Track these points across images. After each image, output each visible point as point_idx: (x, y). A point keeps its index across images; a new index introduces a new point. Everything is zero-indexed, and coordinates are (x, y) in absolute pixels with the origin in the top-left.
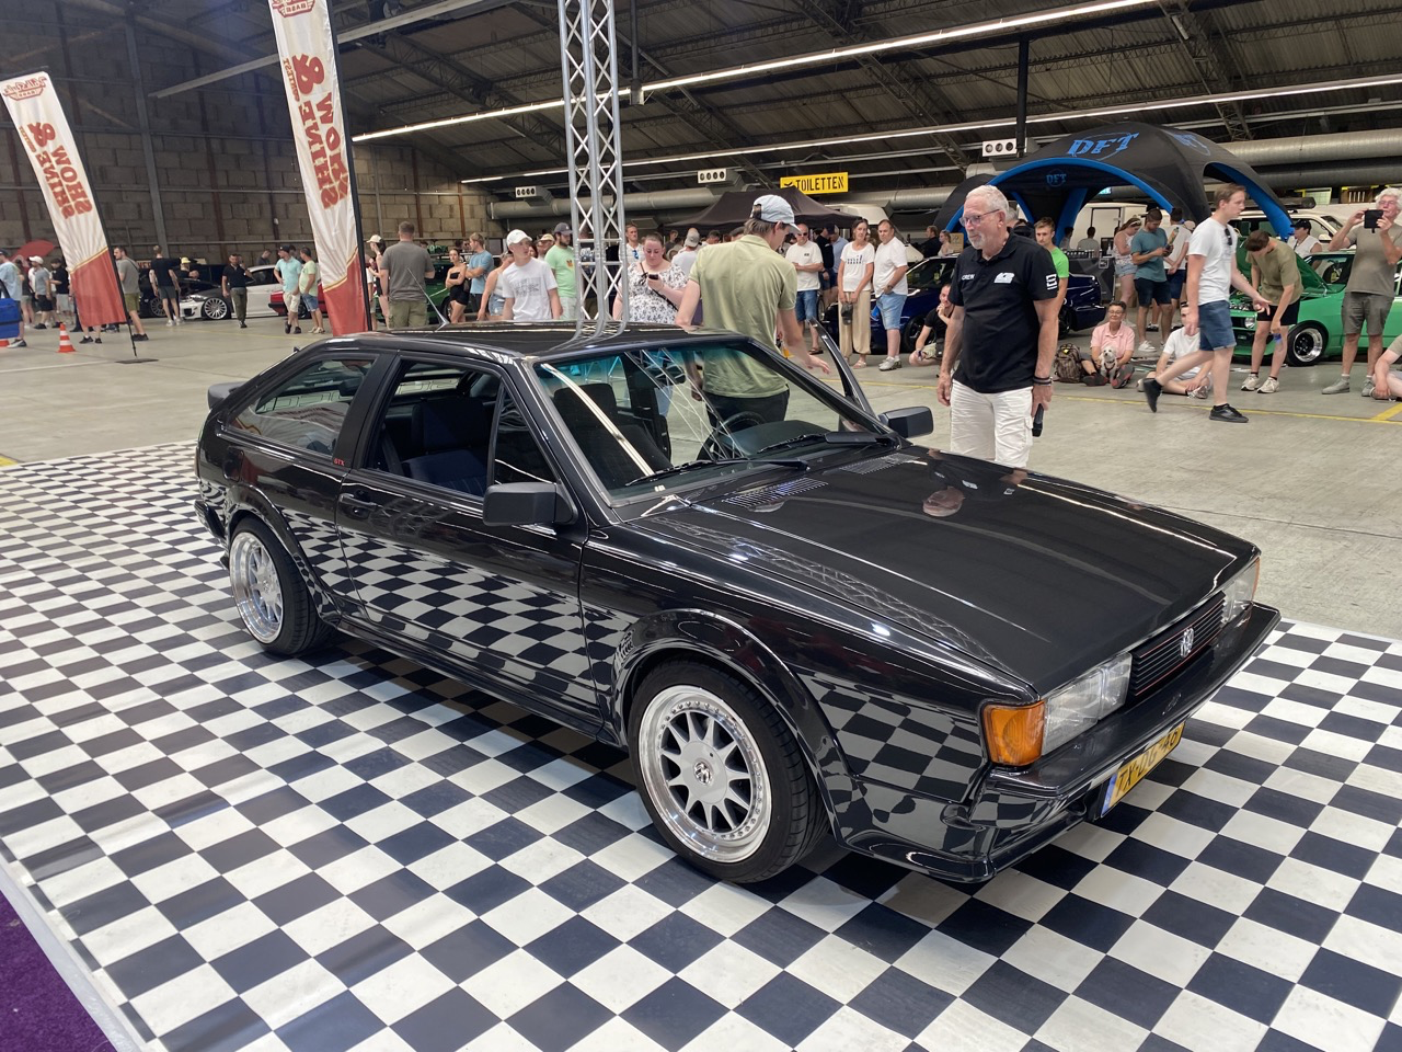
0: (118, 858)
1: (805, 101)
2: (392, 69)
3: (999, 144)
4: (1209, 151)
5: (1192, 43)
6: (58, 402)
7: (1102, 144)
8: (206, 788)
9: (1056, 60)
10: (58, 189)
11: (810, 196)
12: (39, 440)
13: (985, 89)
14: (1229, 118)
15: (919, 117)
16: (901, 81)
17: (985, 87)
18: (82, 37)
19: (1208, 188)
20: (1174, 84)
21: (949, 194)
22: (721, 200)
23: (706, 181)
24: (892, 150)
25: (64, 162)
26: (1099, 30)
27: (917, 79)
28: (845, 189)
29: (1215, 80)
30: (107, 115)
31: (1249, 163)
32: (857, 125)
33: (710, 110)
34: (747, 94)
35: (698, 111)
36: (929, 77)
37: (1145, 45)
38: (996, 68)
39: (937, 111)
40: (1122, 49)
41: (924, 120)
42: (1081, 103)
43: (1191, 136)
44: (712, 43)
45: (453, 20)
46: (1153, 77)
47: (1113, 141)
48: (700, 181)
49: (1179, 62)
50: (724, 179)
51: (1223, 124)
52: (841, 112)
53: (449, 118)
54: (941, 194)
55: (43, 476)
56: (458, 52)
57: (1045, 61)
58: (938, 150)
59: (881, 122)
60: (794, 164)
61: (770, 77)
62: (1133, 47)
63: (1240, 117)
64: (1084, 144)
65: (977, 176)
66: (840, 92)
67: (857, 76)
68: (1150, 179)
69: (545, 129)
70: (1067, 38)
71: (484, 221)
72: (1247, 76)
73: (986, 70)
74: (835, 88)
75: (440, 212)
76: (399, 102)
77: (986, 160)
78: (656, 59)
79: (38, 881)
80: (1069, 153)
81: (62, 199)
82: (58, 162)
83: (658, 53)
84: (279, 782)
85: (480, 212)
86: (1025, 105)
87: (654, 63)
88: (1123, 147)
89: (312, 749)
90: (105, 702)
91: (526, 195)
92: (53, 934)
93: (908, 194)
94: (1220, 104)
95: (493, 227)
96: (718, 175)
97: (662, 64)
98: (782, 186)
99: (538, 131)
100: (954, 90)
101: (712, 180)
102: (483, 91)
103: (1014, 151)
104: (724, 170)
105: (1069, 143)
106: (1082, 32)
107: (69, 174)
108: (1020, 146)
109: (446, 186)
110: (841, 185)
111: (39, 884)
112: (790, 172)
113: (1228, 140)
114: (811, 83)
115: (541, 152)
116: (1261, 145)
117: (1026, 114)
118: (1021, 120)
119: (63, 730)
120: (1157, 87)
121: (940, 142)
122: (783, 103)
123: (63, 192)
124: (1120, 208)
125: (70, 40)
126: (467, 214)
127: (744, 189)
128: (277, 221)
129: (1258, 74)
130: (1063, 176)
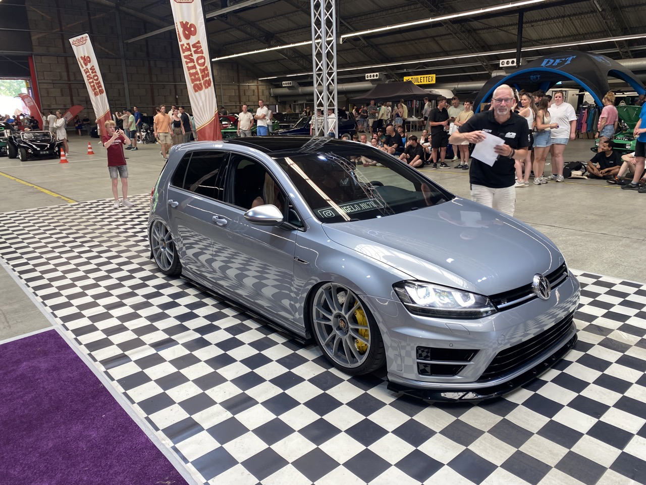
0: (138, 362)
1: (416, 41)
2: (229, 29)
3: (508, 61)
4: (610, 64)
5: (604, 13)
6: (90, 176)
7: (558, 61)
8: (169, 337)
9: (536, 21)
10: (92, 84)
11: (417, 85)
12: (84, 192)
14: (621, 48)
15: (470, 49)
16: (461, 32)
17: (501, 34)
18: (97, 16)
19: (610, 81)
20: (594, 32)
21: (483, 84)
22: (377, 87)
23: (369, 78)
24: (457, 64)
25: (94, 72)
26: (558, 7)
27: (469, 31)
28: (434, 82)
29: (614, 30)
30: (107, 50)
31: (630, 69)
32: (441, 52)
33: (372, 46)
34: (389, 38)
35: (367, 47)
36: (475, 30)
37: (580, 14)
38: (507, 26)
39: (478, 45)
40: (569, 16)
41: (472, 50)
42: (548, 41)
43: (602, 57)
44: (374, 15)
45: (257, 7)
46: (585, 30)
47: (564, 59)
48: (366, 79)
49: (597, 21)
50: (377, 78)
51: (618, 51)
52: (433, 46)
53: (254, 50)
54: (480, 85)
55: (87, 207)
56: (259, 21)
57: (532, 22)
58: (479, 64)
59: (452, 51)
60: (410, 71)
61: (400, 31)
62: (574, 15)
63: (627, 47)
64: (549, 61)
65: (497, 77)
66: (433, 37)
67: (441, 30)
68: (581, 77)
69: (296, 55)
70: (543, 11)
71: (268, 97)
72: (631, 28)
73: (503, 26)
74: (430, 36)
75: (249, 93)
76: (231, 44)
77: (501, 68)
78: (348, 23)
79: (107, 369)
80: (542, 65)
81: (93, 88)
82: (92, 73)
83: (349, 20)
84: (198, 336)
85: (266, 93)
86: (521, 42)
87: (347, 25)
88: (569, 62)
89: (210, 323)
90: (124, 301)
91: (287, 85)
92: (116, 390)
93: (463, 84)
94: (616, 41)
95: (272, 100)
96: (375, 76)
97: (350, 25)
98: (405, 81)
99: (293, 56)
100: (487, 36)
101: (372, 78)
102: (270, 38)
103: (515, 64)
104: (378, 74)
105: (542, 60)
106: (550, 8)
107: (96, 78)
108: (518, 62)
109: (251, 81)
110: (432, 80)
111: (108, 371)
112: (408, 74)
113: (620, 58)
114: (420, 33)
115: (295, 66)
116: (636, 61)
117: (521, 47)
118: (519, 50)
119: (109, 311)
120: (586, 34)
121: (480, 60)
122: (406, 42)
123: (94, 85)
124: (566, 91)
125: (92, 18)
126: (260, 94)
127: (387, 82)
128: (177, 97)
129: (636, 27)
130: (539, 76)
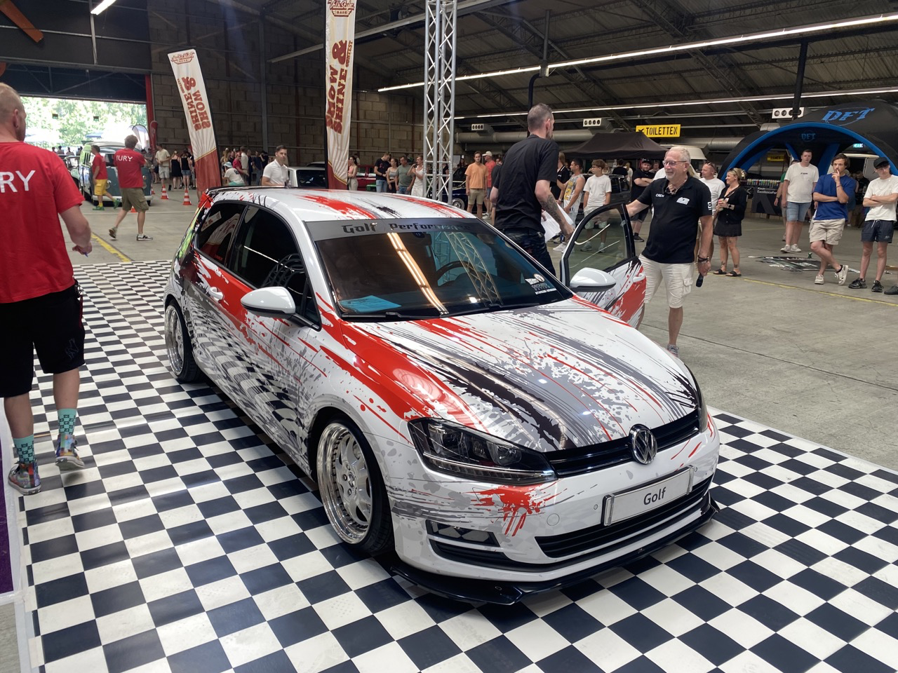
1: (656, 77)
2: (404, 49)
3: (784, 111)
7: (847, 114)
9: (829, 56)
10: (194, 114)
11: (651, 138)
12: (149, 250)
13: (777, 74)
15: (730, 91)
16: (723, 67)
17: (776, 70)
22: (594, 137)
23: (588, 125)
24: (713, 111)
25: (198, 100)
26: (861, 37)
27: (731, 66)
28: (678, 135)
30: (243, 72)
32: (691, 94)
33: (594, 81)
34: (617, 72)
35: (586, 81)
36: (739, 65)
38: (786, 60)
39: (742, 86)
40: (877, 50)
41: (734, 93)
42: (846, 85)
44: (596, 39)
47: (856, 112)
48: (584, 125)
50: (600, 125)
52: (679, 85)
55: (139, 269)
57: (821, 56)
58: (743, 113)
59: (705, 93)
60: (646, 118)
61: (632, 62)
62: (885, 49)
64: (835, 114)
66: (679, 73)
67: (689, 63)
68: (878, 140)
69: (492, 89)
70: (836, 42)
73: (779, 61)
74: (675, 70)
76: (407, 69)
77: (775, 121)
78: (560, 48)
80: (823, 119)
81: (195, 119)
82: (195, 99)
83: (563, 44)
86: (802, 85)
87: (559, 51)
88: (863, 117)
90: (95, 377)
91: (478, 129)
93: (719, 141)
95: (457, 147)
96: (596, 122)
97: (564, 51)
98: (637, 131)
99: (488, 90)
100: (756, 74)
101: (592, 125)
103: (788, 116)
104: (600, 119)
105: (825, 112)
106: (849, 38)
107: (200, 106)
108: (794, 113)
110: (675, 132)
112: (643, 122)
114: (660, 66)
117: (802, 91)
118: (798, 96)
121: (745, 108)
122: (641, 78)
123: (196, 116)
125: (229, 29)
127: (612, 132)
130: (814, 134)
